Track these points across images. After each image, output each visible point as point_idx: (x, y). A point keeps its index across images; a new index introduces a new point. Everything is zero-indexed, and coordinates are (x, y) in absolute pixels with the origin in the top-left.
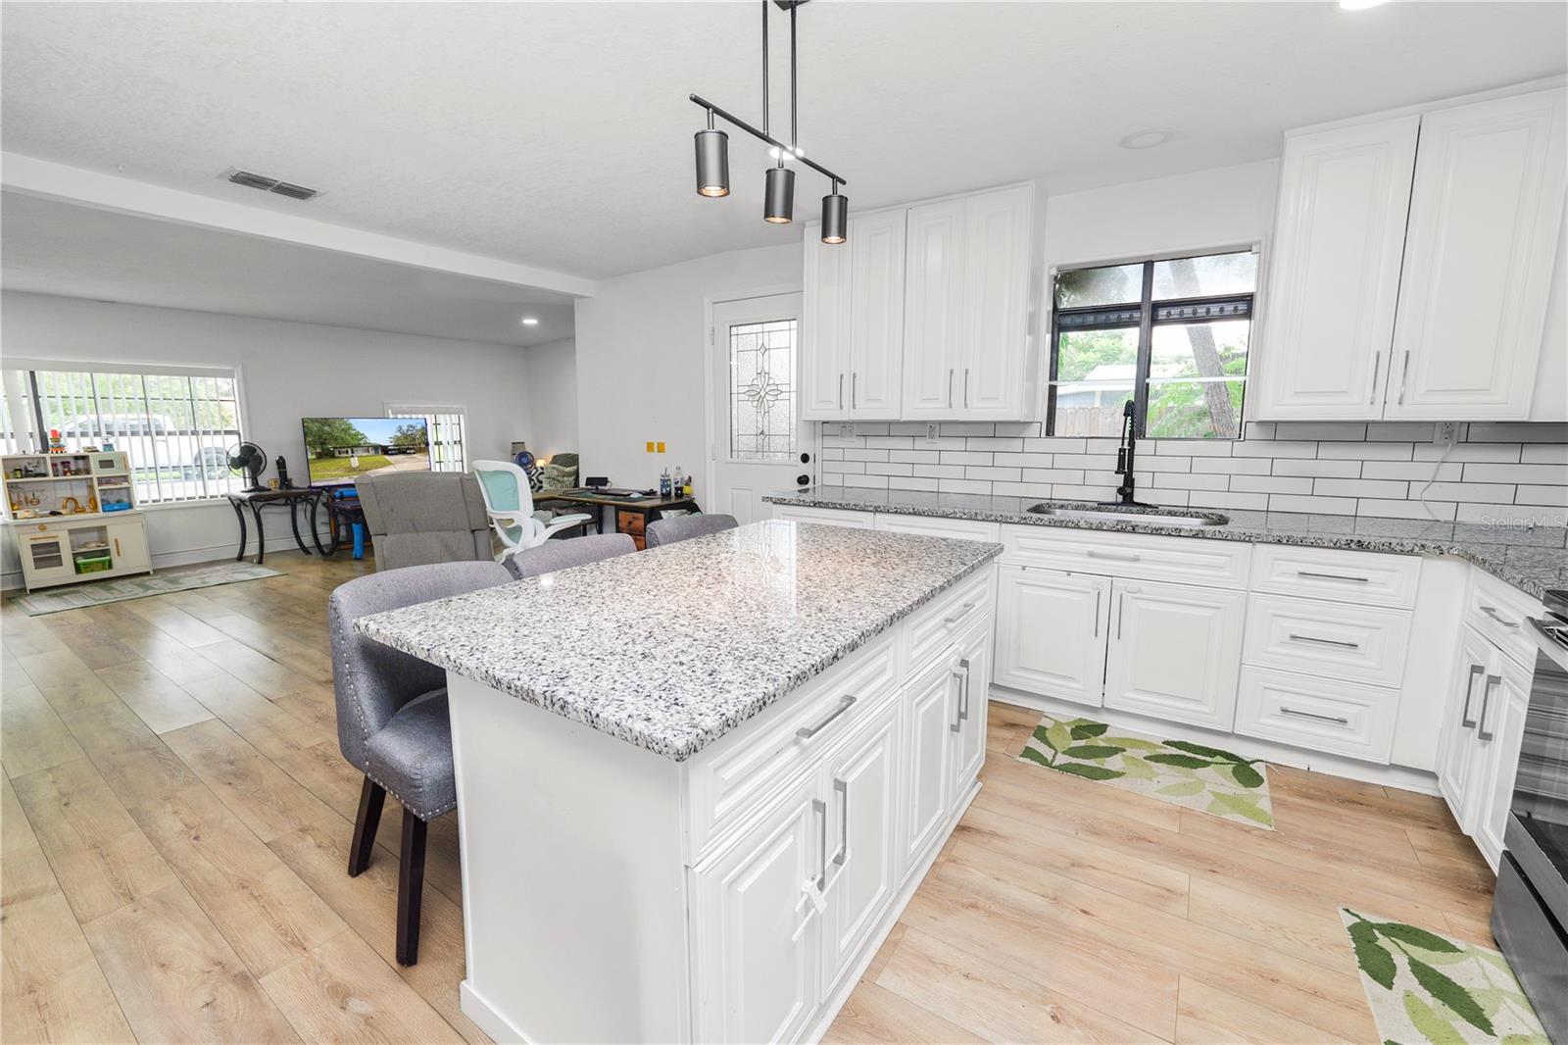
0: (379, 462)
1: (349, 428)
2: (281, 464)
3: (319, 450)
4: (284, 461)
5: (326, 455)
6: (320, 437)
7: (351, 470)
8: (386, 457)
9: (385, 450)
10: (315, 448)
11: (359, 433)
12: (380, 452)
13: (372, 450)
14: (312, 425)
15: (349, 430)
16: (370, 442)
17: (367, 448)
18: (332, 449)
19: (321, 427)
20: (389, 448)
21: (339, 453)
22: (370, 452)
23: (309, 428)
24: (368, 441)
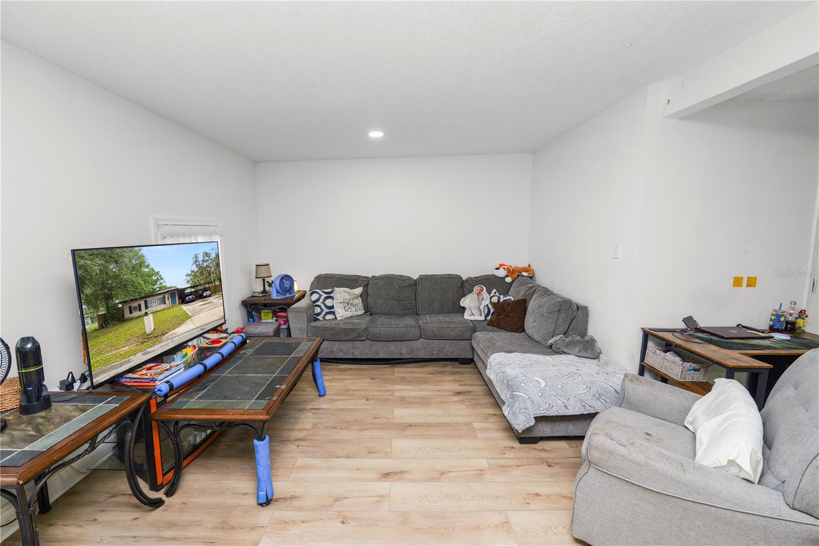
0: (176, 317)
2: (29, 355)
3: (102, 311)
4: (37, 349)
5: (112, 318)
6: (103, 283)
7: (148, 338)
8: (186, 308)
9: (182, 297)
10: (96, 308)
11: (153, 273)
12: (177, 302)
13: (168, 299)
14: (89, 262)
15: (141, 267)
16: (165, 285)
17: (162, 296)
18: (120, 306)
19: (102, 265)
20: (186, 292)
21: (131, 313)
22: (167, 301)
23: (85, 268)
24: (164, 284)
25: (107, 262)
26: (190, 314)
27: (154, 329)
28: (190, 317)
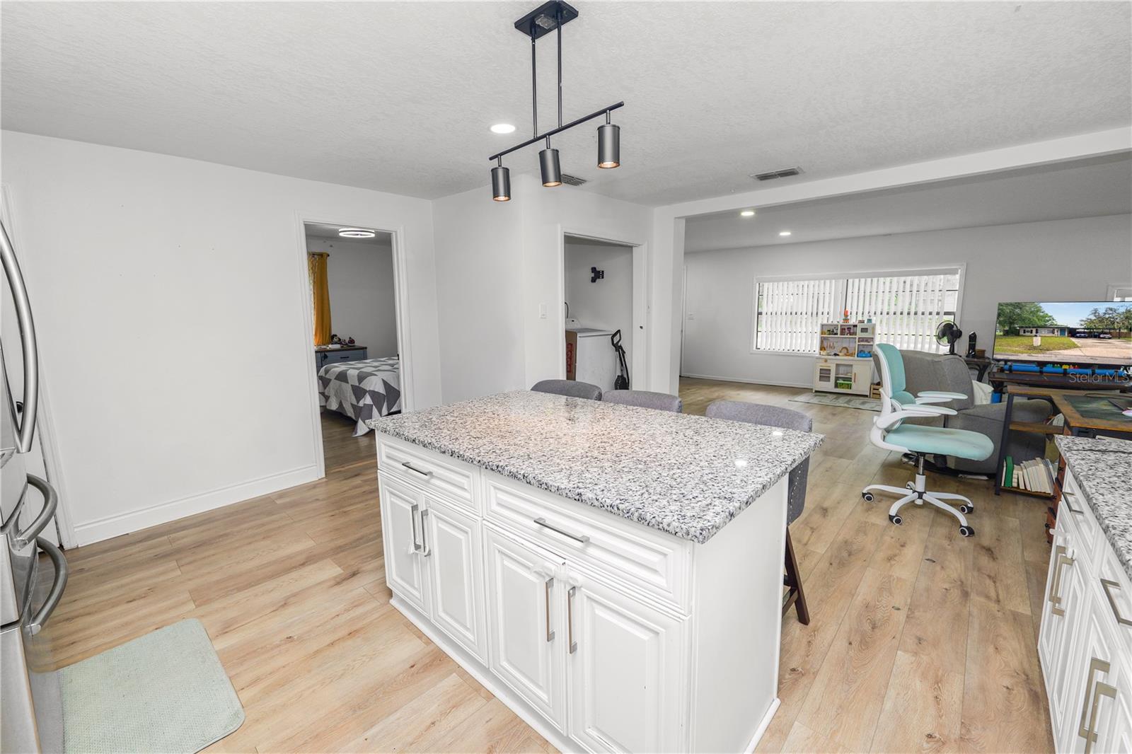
0: (1064, 344)
1: (1037, 311)
2: (973, 338)
3: (1007, 328)
4: (976, 336)
5: (1012, 332)
6: (1011, 317)
7: (1033, 348)
8: (1074, 340)
9: (1073, 333)
11: (1047, 316)
12: (1066, 334)
13: (1058, 332)
14: (1006, 308)
17: (1053, 329)
18: (1018, 328)
19: (1012, 309)
20: (1077, 330)
21: (1024, 332)
22: (1056, 333)
23: (1002, 310)
24: (1056, 323)
25: (1015, 308)
26: (1079, 345)
27: (1041, 345)
28: (1078, 347)
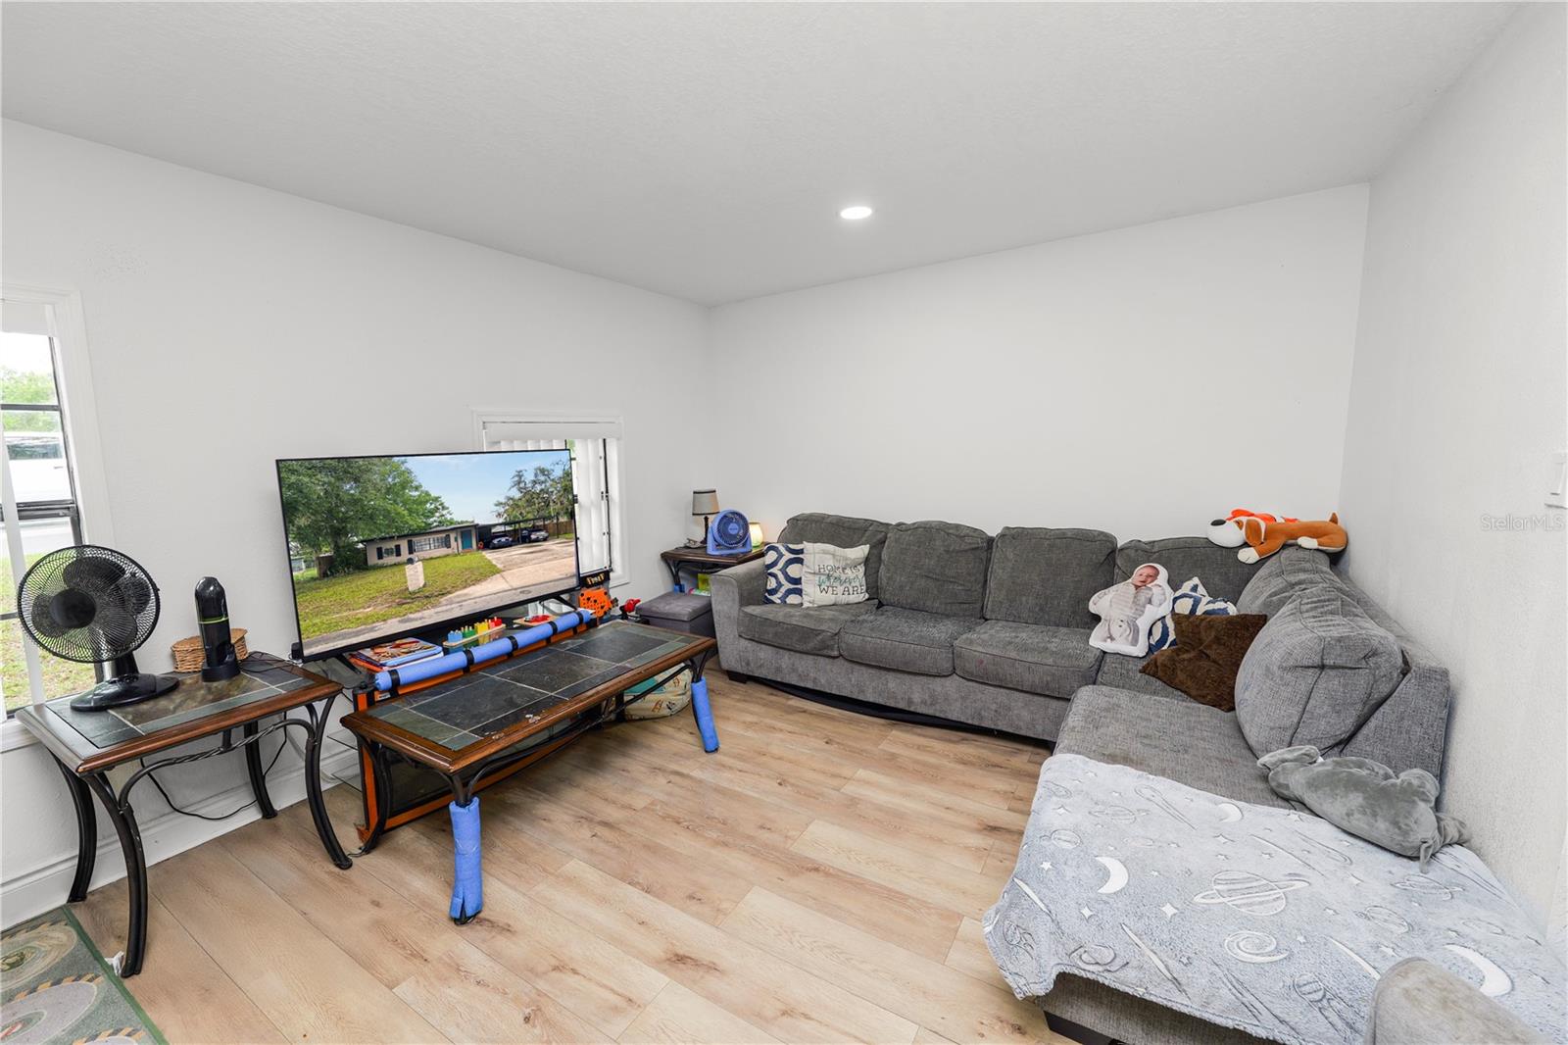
0: (470, 569)
1: (406, 485)
2: (211, 602)
3: (327, 551)
4: (221, 594)
5: (344, 564)
6: (330, 511)
7: (409, 598)
8: (489, 555)
9: (486, 538)
10: (317, 547)
11: (427, 497)
12: (474, 546)
13: (456, 540)
14: (306, 479)
15: (404, 488)
16: (452, 519)
17: (444, 535)
18: (360, 546)
19: (329, 483)
20: (493, 531)
21: (380, 557)
22: (453, 543)
23: (298, 488)
24: (449, 517)
25: (339, 479)
26: (499, 566)
27: (424, 586)
28: (499, 571)
